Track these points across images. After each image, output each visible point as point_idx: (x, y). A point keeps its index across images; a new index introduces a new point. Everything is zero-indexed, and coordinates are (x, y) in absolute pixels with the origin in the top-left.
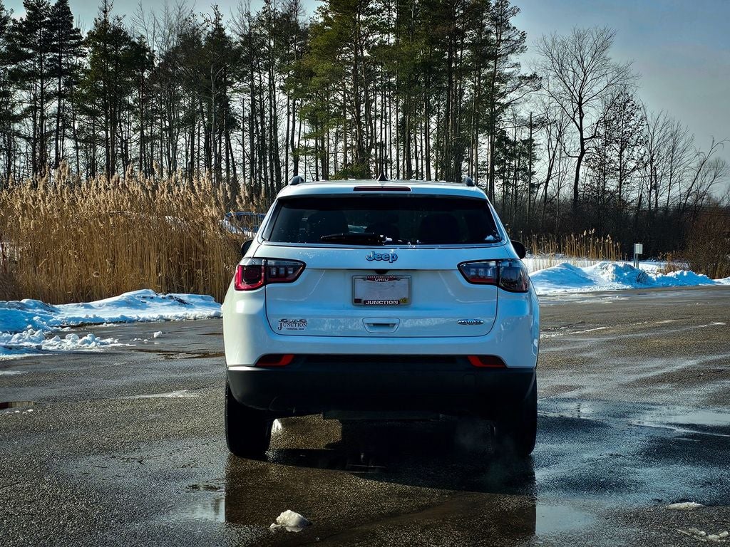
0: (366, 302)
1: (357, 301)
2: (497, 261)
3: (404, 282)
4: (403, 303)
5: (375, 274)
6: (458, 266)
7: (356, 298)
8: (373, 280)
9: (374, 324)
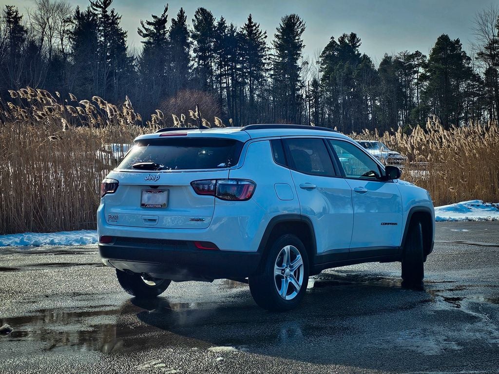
0: (146, 205)
1: (143, 205)
2: (217, 180)
3: (166, 193)
4: (164, 207)
5: (150, 188)
6: (191, 183)
7: (143, 203)
8: (151, 192)
9: (149, 220)
